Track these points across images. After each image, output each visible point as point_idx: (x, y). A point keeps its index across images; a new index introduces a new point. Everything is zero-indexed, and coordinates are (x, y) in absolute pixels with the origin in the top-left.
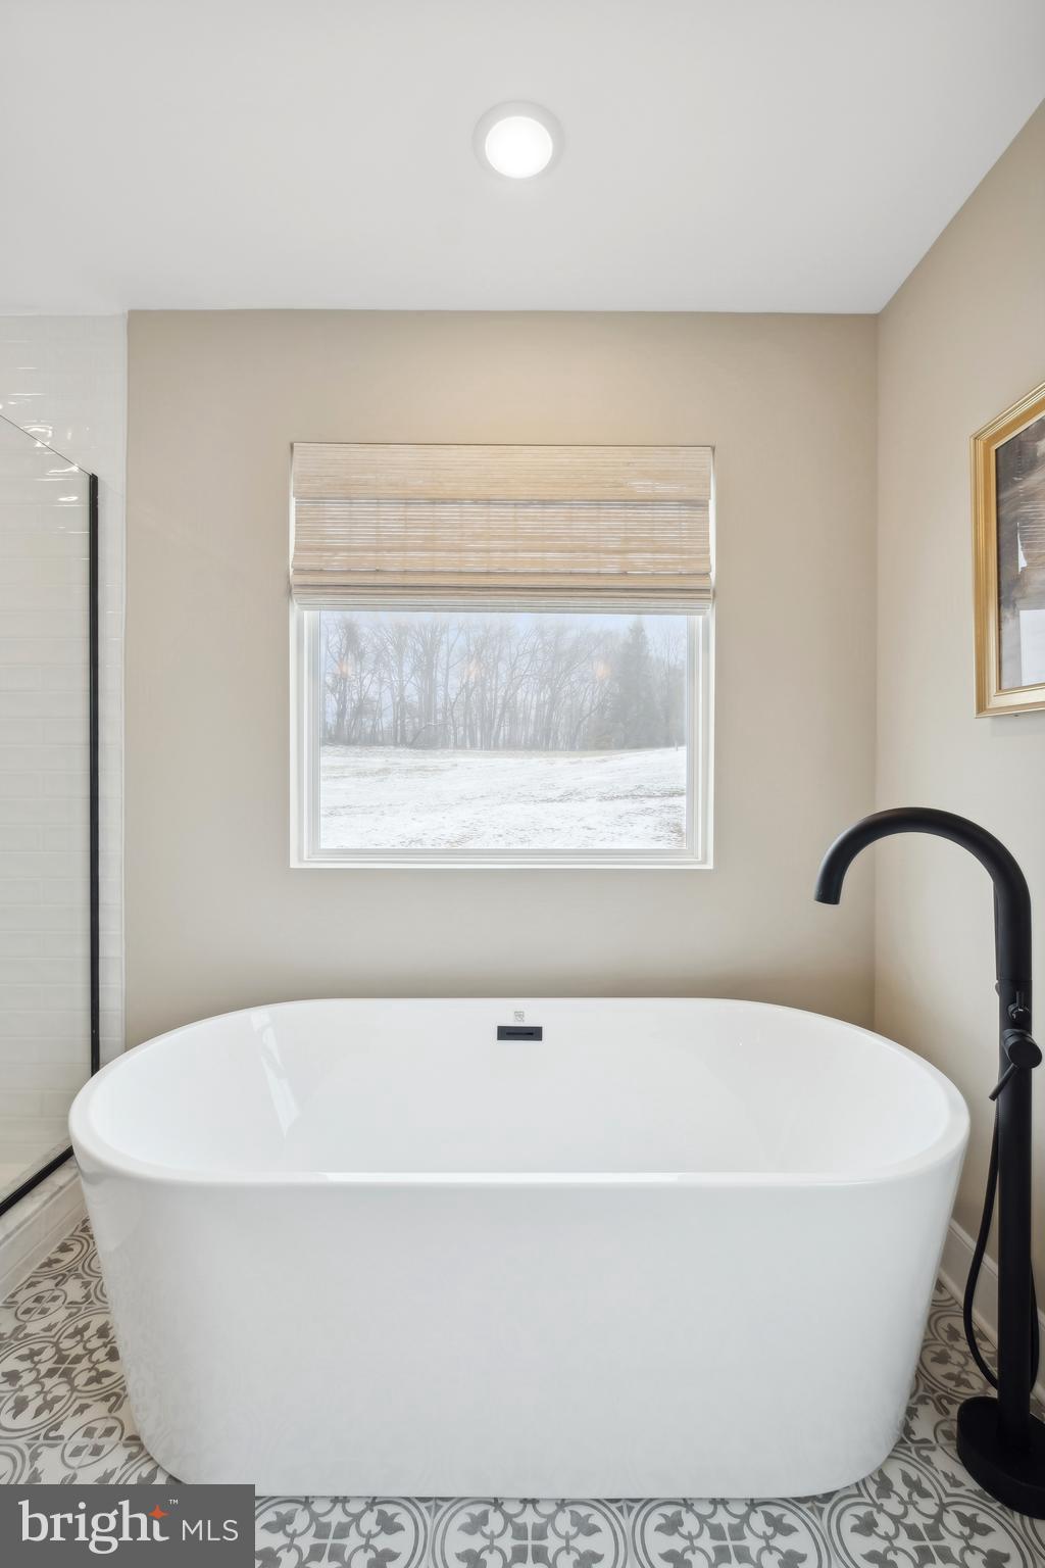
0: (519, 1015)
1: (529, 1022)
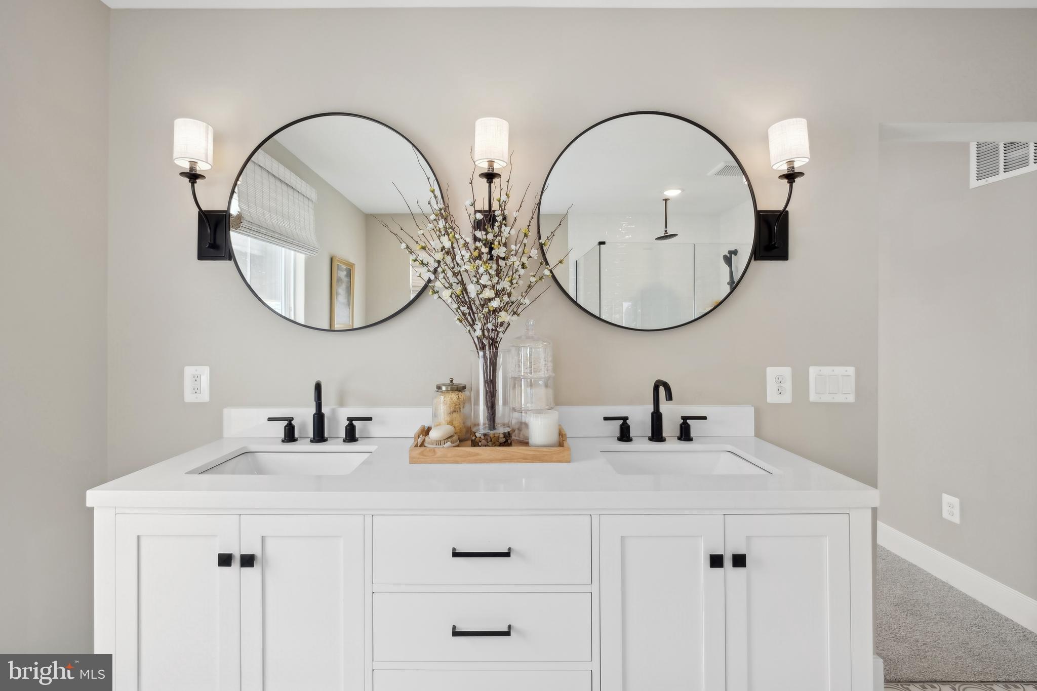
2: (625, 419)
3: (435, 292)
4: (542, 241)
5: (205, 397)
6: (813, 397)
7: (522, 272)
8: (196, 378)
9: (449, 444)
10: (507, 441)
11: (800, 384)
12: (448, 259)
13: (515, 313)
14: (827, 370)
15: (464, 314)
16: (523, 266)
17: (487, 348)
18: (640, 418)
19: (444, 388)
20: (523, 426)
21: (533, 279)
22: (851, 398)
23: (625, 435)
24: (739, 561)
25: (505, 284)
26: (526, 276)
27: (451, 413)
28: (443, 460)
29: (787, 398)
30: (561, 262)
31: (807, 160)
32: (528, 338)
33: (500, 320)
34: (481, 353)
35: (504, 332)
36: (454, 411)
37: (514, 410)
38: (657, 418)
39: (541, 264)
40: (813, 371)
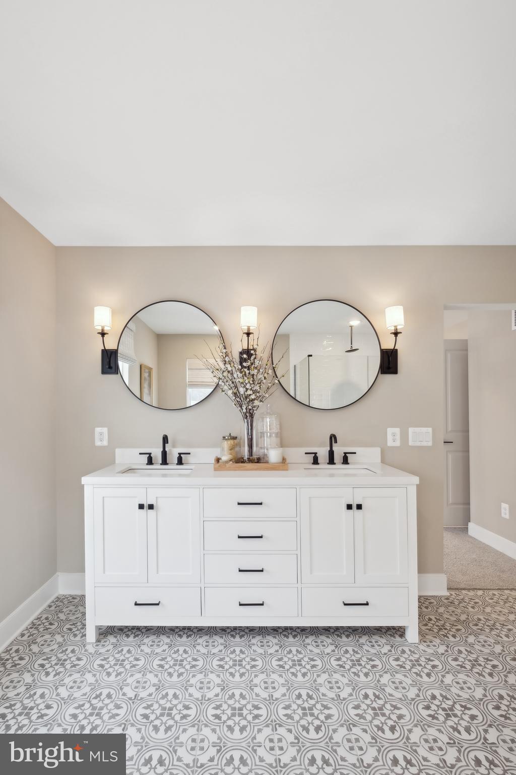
2: (316, 454)
3: (223, 391)
4: (274, 366)
5: (105, 443)
6: (411, 443)
7: (264, 381)
8: (101, 434)
9: (231, 462)
10: (258, 460)
11: (404, 436)
12: (229, 375)
13: (261, 401)
14: (418, 430)
15: (238, 402)
16: (265, 378)
17: (248, 417)
18: (323, 453)
19: (227, 438)
20: (265, 455)
21: (270, 385)
22: (430, 444)
23: (316, 461)
24: (359, 507)
25: (257, 387)
26: (266, 383)
27: (230, 450)
28: (229, 469)
29: (398, 443)
30: (283, 376)
31: (403, 326)
32: (267, 413)
33: (255, 404)
34: (246, 420)
35: (256, 410)
36: (232, 449)
37: (261, 448)
38: (331, 453)
39: (274, 377)
40: (411, 430)
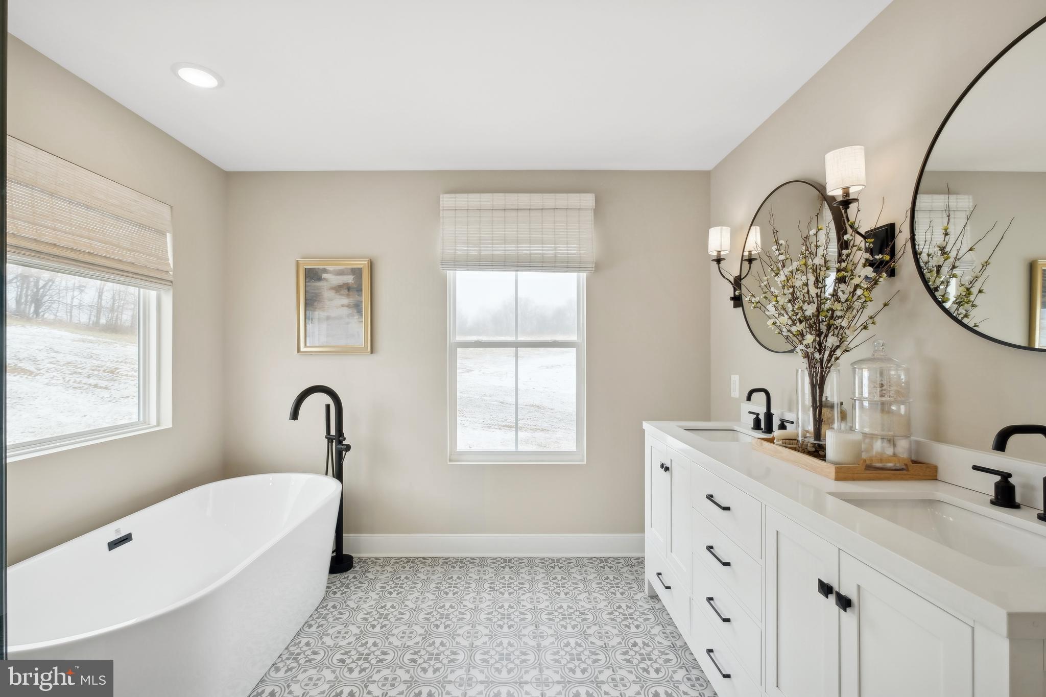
0: (118, 531)
1: (123, 533)
